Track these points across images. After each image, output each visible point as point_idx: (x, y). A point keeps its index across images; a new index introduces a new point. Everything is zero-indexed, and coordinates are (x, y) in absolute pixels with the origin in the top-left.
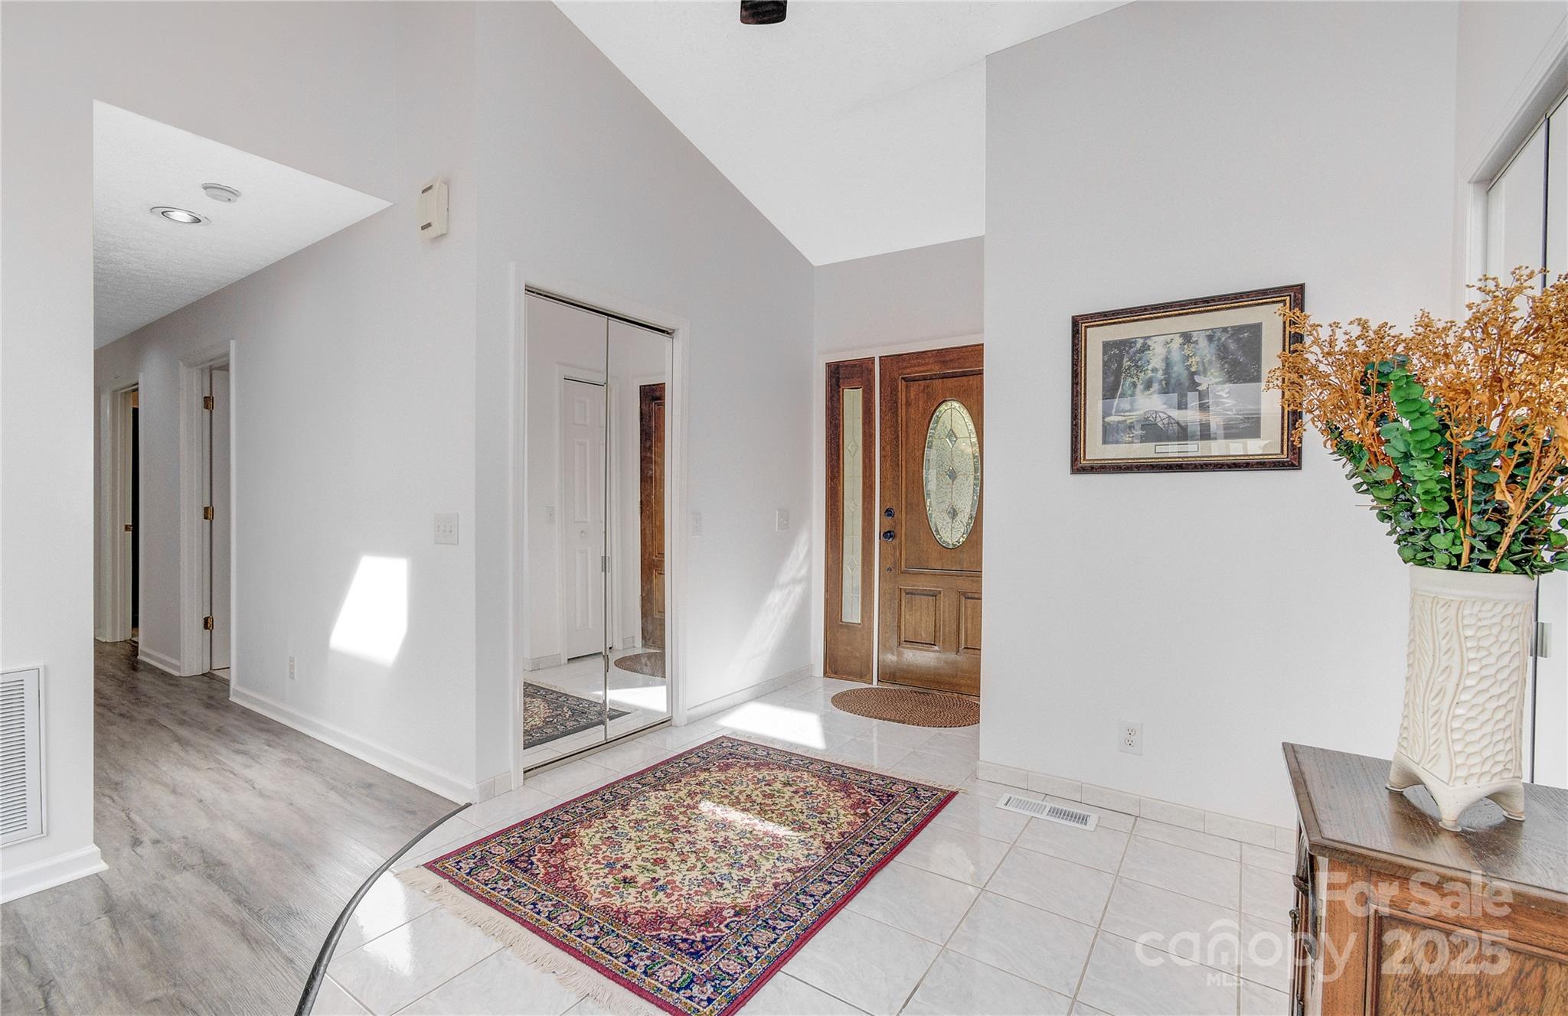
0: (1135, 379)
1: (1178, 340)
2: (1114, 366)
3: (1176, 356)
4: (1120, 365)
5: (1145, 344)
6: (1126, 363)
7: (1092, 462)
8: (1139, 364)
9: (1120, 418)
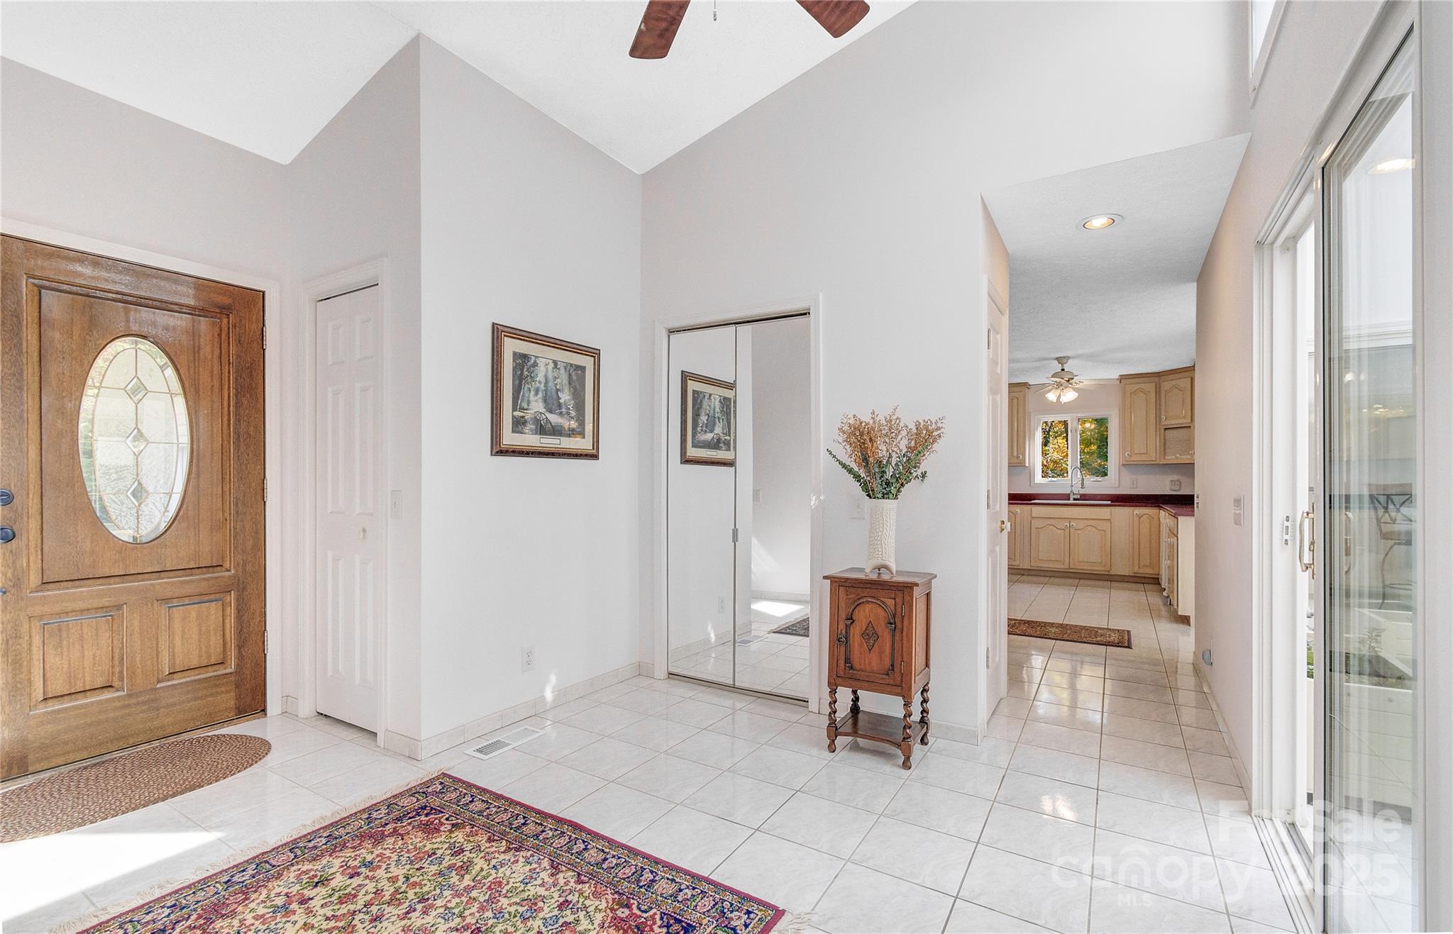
0: (530, 386)
1: (552, 365)
2: (519, 373)
3: (550, 376)
4: (522, 374)
5: (535, 362)
6: (526, 373)
7: (508, 446)
8: (532, 375)
9: (521, 414)
